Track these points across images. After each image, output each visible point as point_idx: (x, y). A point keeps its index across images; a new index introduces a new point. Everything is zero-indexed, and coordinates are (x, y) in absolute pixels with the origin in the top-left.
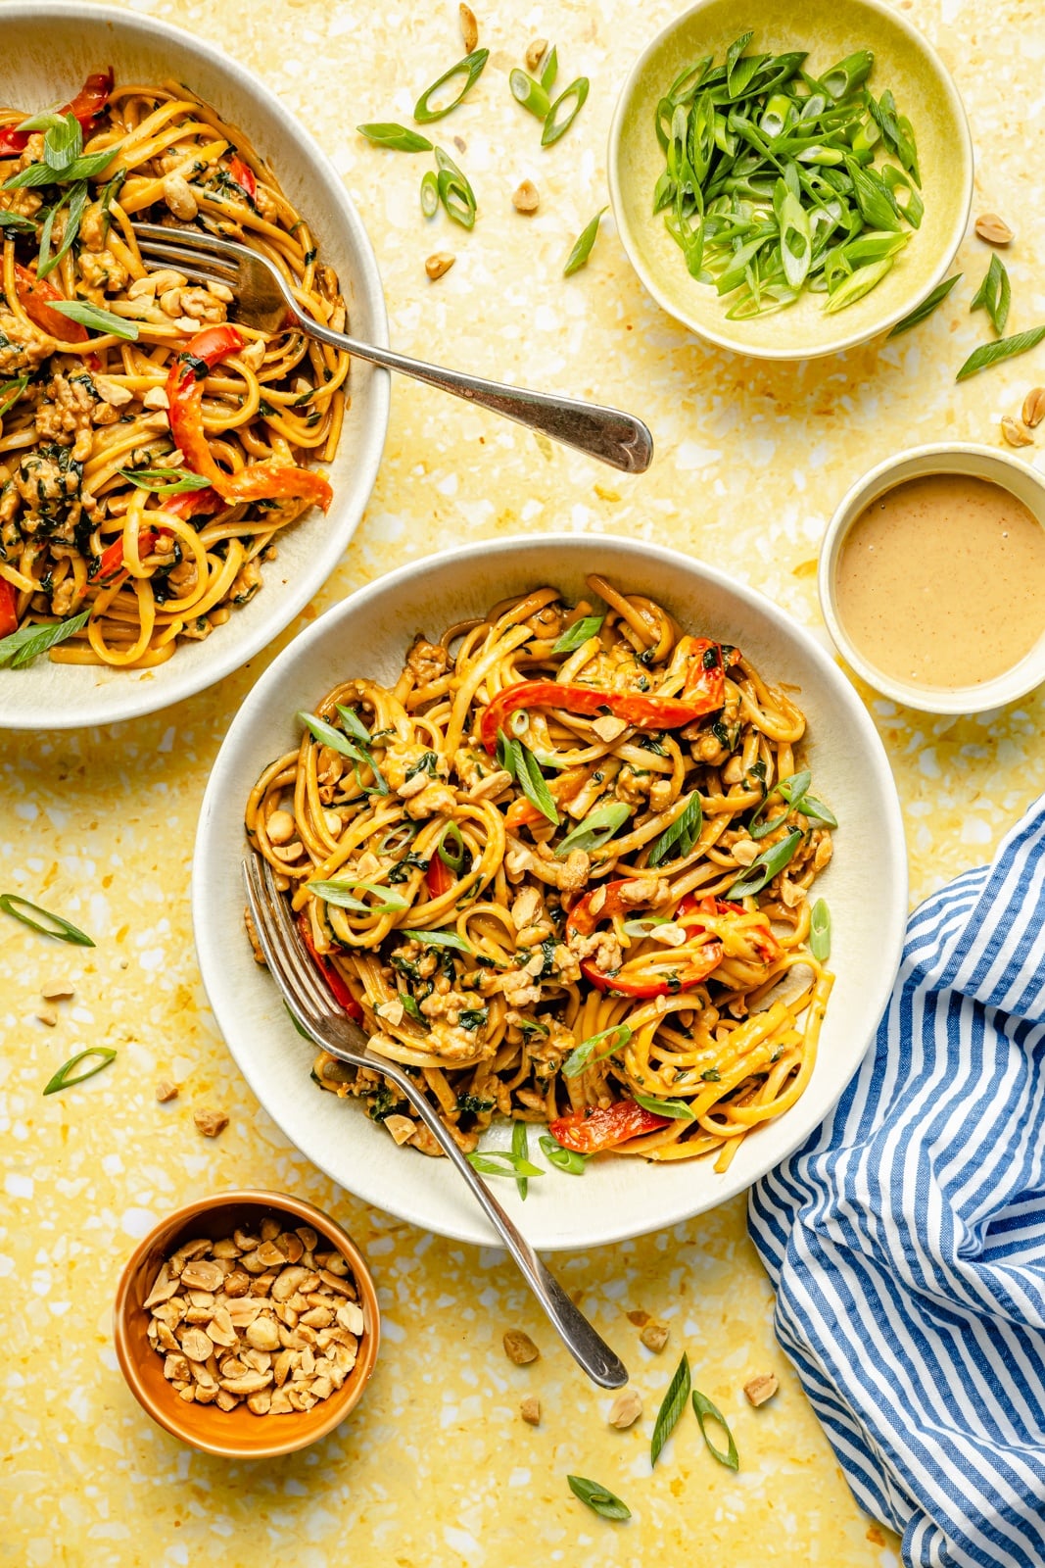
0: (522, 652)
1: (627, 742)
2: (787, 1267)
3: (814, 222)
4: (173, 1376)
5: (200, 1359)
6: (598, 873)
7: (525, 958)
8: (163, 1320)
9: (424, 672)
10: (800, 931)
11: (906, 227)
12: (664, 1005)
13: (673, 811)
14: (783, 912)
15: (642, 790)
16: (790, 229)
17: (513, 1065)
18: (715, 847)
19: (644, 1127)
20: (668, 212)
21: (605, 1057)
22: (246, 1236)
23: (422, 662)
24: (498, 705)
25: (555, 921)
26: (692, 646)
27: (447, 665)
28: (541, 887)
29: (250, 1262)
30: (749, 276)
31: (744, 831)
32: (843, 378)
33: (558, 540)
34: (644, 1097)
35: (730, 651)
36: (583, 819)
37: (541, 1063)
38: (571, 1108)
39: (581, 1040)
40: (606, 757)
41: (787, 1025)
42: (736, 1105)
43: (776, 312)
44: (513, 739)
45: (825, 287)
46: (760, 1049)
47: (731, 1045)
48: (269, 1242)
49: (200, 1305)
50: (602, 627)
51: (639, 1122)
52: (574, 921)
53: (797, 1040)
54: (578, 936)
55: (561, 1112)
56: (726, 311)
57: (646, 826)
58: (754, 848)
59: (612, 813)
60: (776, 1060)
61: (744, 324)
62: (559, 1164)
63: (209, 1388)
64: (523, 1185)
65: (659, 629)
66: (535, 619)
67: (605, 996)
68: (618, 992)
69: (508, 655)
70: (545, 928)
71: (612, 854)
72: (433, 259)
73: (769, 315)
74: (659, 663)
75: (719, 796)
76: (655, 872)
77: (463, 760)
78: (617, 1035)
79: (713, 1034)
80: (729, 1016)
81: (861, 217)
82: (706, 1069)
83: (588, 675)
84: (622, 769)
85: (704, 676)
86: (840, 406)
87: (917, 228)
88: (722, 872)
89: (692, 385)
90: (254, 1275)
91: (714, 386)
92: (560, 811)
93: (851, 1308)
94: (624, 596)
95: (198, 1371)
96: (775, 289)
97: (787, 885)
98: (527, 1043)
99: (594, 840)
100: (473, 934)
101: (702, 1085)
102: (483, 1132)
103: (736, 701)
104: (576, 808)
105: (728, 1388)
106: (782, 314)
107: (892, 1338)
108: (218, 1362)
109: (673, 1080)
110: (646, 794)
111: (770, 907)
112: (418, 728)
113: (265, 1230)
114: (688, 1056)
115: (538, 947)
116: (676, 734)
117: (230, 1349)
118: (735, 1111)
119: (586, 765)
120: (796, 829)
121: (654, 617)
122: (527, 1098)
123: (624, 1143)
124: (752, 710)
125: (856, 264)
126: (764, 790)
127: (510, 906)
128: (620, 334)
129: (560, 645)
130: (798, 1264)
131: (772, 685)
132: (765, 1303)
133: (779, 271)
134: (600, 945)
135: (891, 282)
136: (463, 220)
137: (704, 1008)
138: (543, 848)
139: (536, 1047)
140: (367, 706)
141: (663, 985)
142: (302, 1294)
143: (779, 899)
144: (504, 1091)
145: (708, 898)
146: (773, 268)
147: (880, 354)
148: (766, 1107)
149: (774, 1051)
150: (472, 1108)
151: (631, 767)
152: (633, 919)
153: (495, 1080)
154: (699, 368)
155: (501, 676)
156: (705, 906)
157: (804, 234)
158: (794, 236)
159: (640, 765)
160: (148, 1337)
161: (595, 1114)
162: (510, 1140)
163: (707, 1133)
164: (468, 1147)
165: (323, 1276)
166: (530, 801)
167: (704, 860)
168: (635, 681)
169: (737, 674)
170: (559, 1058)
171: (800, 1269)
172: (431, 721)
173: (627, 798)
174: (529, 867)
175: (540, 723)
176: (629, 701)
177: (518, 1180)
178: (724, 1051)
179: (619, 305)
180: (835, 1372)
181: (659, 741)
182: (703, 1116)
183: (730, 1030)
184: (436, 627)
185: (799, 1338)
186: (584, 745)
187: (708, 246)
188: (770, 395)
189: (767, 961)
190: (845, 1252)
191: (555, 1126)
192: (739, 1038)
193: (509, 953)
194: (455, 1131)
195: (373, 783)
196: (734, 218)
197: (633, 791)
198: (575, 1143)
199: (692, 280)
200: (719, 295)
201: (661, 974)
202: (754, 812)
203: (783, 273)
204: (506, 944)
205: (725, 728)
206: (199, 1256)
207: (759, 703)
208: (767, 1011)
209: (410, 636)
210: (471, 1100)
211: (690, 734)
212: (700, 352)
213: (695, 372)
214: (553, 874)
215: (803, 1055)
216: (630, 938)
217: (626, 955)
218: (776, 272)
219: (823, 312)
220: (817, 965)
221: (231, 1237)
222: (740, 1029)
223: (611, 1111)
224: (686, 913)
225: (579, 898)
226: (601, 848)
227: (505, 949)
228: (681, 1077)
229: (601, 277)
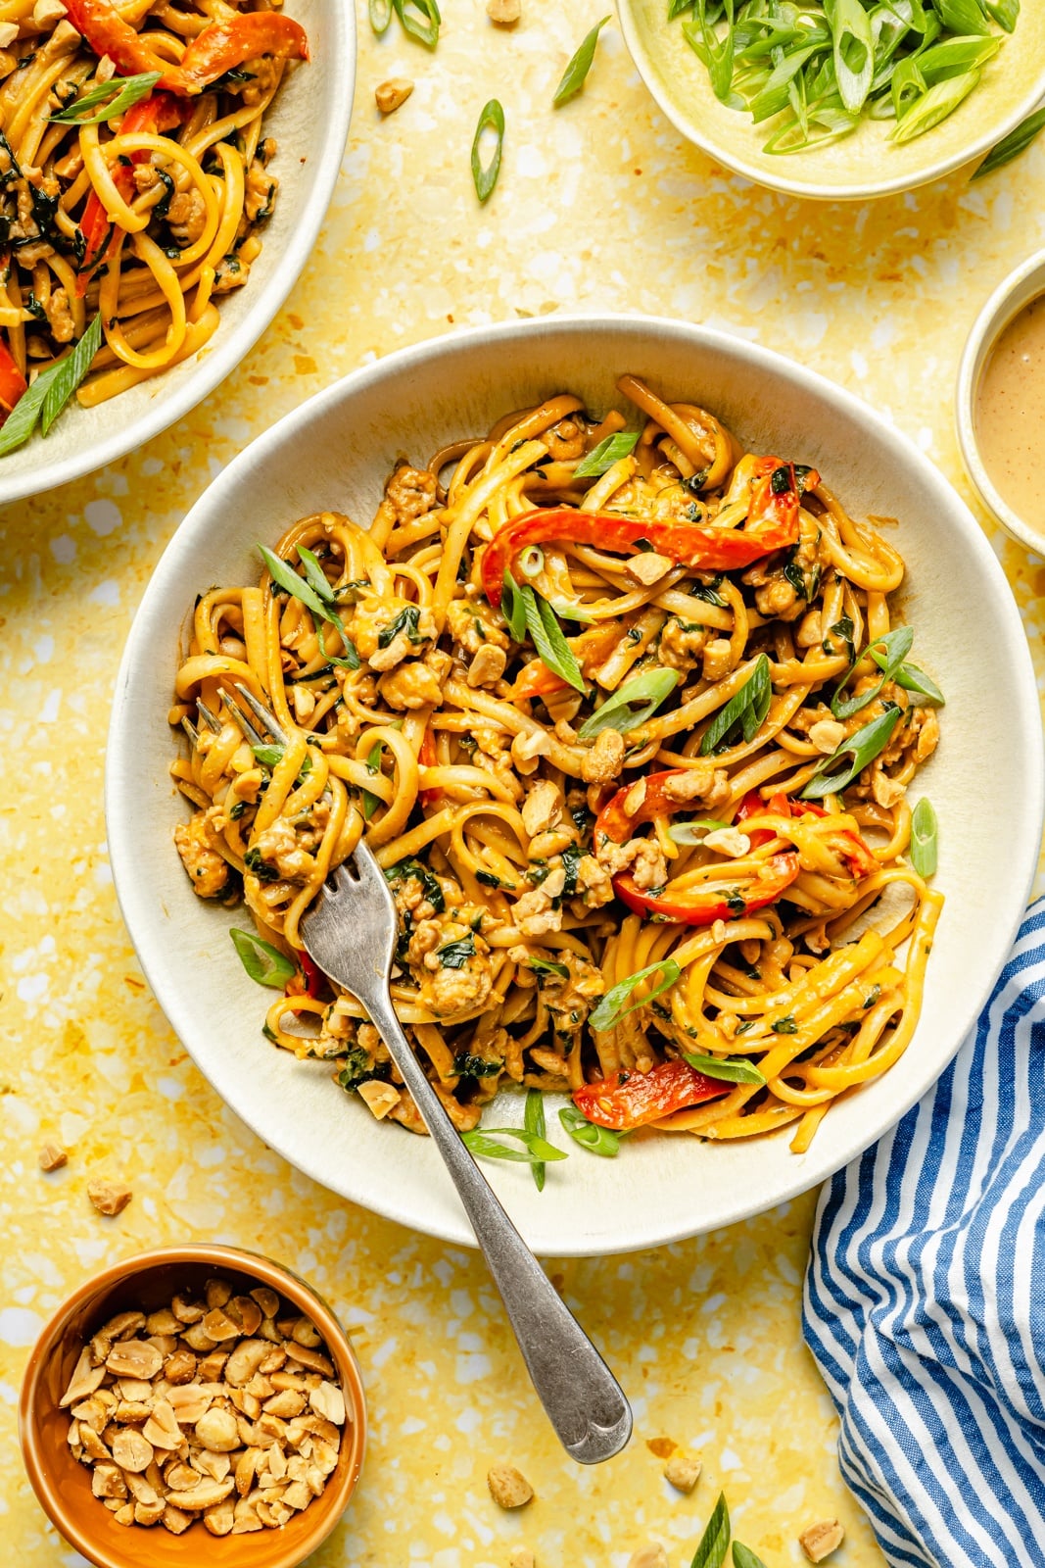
0: (533, 476)
1: (674, 587)
2: (856, 1385)
3: (877, 26)
4: (104, 1493)
5: (137, 1469)
6: (635, 761)
7: (540, 873)
8: (86, 1422)
9: (407, 505)
10: (898, 841)
11: (996, 31)
12: (724, 933)
13: (733, 679)
14: (875, 816)
15: (694, 648)
16: (846, 34)
17: (526, 1016)
18: (787, 729)
19: (696, 1094)
20: (687, 18)
21: (646, 1003)
22: (188, 1305)
23: (405, 492)
24: (504, 539)
25: (580, 826)
26: (756, 465)
27: (438, 498)
28: (561, 779)
29: (195, 1337)
30: (794, 96)
31: (825, 708)
32: (914, 233)
33: (582, 322)
34: (697, 1056)
35: (805, 473)
36: (616, 689)
37: (561, 1013)
38: (601, 1073)
39: (614, 983)
40: (645, 608)
41: (883, 960)
42: (817, 1064)
43: (828, 145)
44: (524, 584)
45: (891, 111)
46: (849, 991)
47: (811, 986)
48: (217, 1310)
49: (133, 1398)
50: (638, 446)
51: (690, 1087)
52: (604, 824)
53: (898, 980)
54: (609, 844)
55: (587, 1078)
56: (763, 143)
57: (697, 700)
58: (839, 730)
59: (652, 682)
60: (870, 1005)
61: (787, 159)
62: (586, 1143)
63: (152, 1505)
64: (540, 1172)
65: (713, 444)
66: (550, 435)
67: (645, 923)
68: (662, 916)
69: (516, 478)
70: (566, 834)
71: (653, 735)
72: (383, 88)
73: (819, 148)
74: (712, 490)
75: (793, 661)
76: (710, 761)
77: (458, 615)
78: (661, 974)
79: (786, 973)
80: (806, 951)
81: (938, 19)
82: (778, 1018)
83: (622, 503)
84: (666, 623)
85: (773, 503)
86: (911, 270)
87: (1011, 32)
88: (796, 763)
89: (719, 245)
90: (201, 1354)
91: (748, 245)
92: (586, 680)
93: (942, 1441)
94: (668, 403)
95: (136, 1485)
96: (827, 114)
97: (880, 779)
98: (542, 988)
99: (630, 718)
100: (472, 843)
101: (774, 1039)
102: (487, 1104)
103: (814, 536)
104: (606, 676)
105: (779, 1538)
106: (836, 147)
107: (995, 1479)
108: (162, 1470)
109: (735, 1033)
110: (697, 656)
111: (858, 809)
112: (399, 578)
113: (211, 1295)
114: (753, 1001)
115: (557, 859)
116: (736, 577)
117: (175, 1452)
118: (816, 1073)
119: (619, 618)
120: (893, 705)
121: (706, 429)
122: (544, 1059)
123: (671, 1117)
124: (835, 550)
125: (933, 79)
126: (852, 654)
127: (519, 805)
128: (626, 180)
129: (583, 469)
130: (871, 1382)
131: (859, 521)
132: (825, 1427)
133: (832, 90)
134: (638, 855)
135: (978, 101)
136: (423, 37)
137: (774, 938)
138: (563, 727)
139: (553, 993)
140: (335, 548)
141: (721, 905)
142: (264, 1374)
143: (870, 799)
144: (515, 1050)
145: (778, 796)
146: (825, 86)
147: (961, 202)
148: (859, 1066)
149: (868, 992)
150: (473, 1072)
151: (679, 620)
152: (680, 822)
153: (503, 1035)
154: (728, 223)
155: (507, 503)
156: (774, 806)
157: (864, 41)
158: (852, 44)
159: (690, 618)
160: (69, 1445)
161: (632, 1079)
162: (522, 1113)
163: (780, 1102)
164: (467, 1124)
165: (289, 1350)
166: (546, 664)
167: (772, 747)
168: (682, 509)
169: (814, 503)
170: (584, 1007)
171: (874, 1389)
172: (415, 569)
173: (674, 660)
174: (545, 752)
175: (559, 564)
176: (675, 532)
177: (533, 1165)
178: (802, 993)
179: (625, 143)
180: (922, 1525)
181: (715, 587)
182: (774, 1079)
183: (808, 969)
184: (424, 450)
185: (872, 1478)
186: (616, 593)
187: (738, 62)
188: (820, 256)
189: (857, 875)
190: (934, 1368)
191: (580, 1095)
192: (821, 976)
193: (519, 867)
194: (451, 1102)
195: (340, 653)
196: (773, 23)
197: (681, 651)
198: (606, 1117)
199: (719, 105)
200: (755, 122)
201: (719, 893)
202: (837, 686)
203: (837, 93)
204: (516, 856)
205: (800, 571)
206: (129, 1334)
207: (843, 543)
208: (857, 942)
209: (389, 462)
210: (473, 1062)
211: (755, 578)
212: (729, 202)
213: (723, 227)
214: (577, 762)
215: (906, 999)
216: (678, 846)
217: (673, 868)
218: (827, 93)
219: (890, 143)
220: (921, 883)
221: (169, 1307)
222: (818, 967)
223: (652, 1075)
224: (749, 816)
225: (611, 793)
226: (639, 727)
227: (513, 863)
228: (747, 1028)
229: (602, 108)
